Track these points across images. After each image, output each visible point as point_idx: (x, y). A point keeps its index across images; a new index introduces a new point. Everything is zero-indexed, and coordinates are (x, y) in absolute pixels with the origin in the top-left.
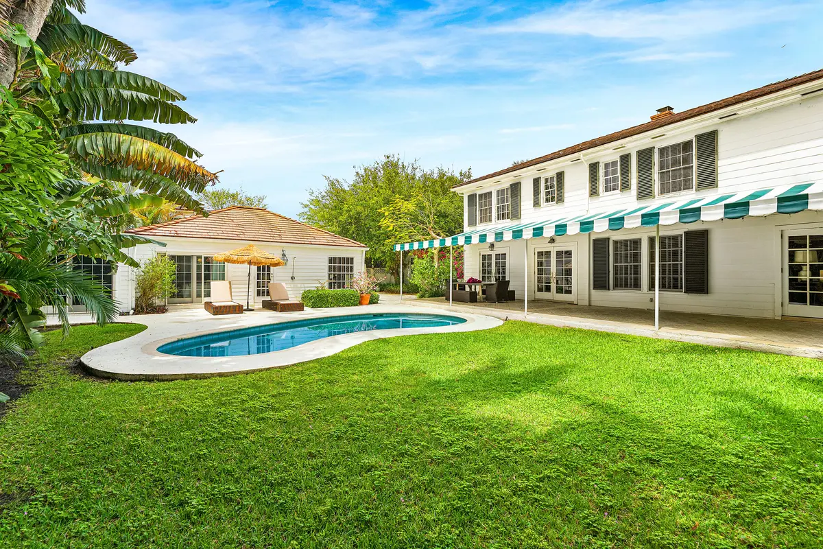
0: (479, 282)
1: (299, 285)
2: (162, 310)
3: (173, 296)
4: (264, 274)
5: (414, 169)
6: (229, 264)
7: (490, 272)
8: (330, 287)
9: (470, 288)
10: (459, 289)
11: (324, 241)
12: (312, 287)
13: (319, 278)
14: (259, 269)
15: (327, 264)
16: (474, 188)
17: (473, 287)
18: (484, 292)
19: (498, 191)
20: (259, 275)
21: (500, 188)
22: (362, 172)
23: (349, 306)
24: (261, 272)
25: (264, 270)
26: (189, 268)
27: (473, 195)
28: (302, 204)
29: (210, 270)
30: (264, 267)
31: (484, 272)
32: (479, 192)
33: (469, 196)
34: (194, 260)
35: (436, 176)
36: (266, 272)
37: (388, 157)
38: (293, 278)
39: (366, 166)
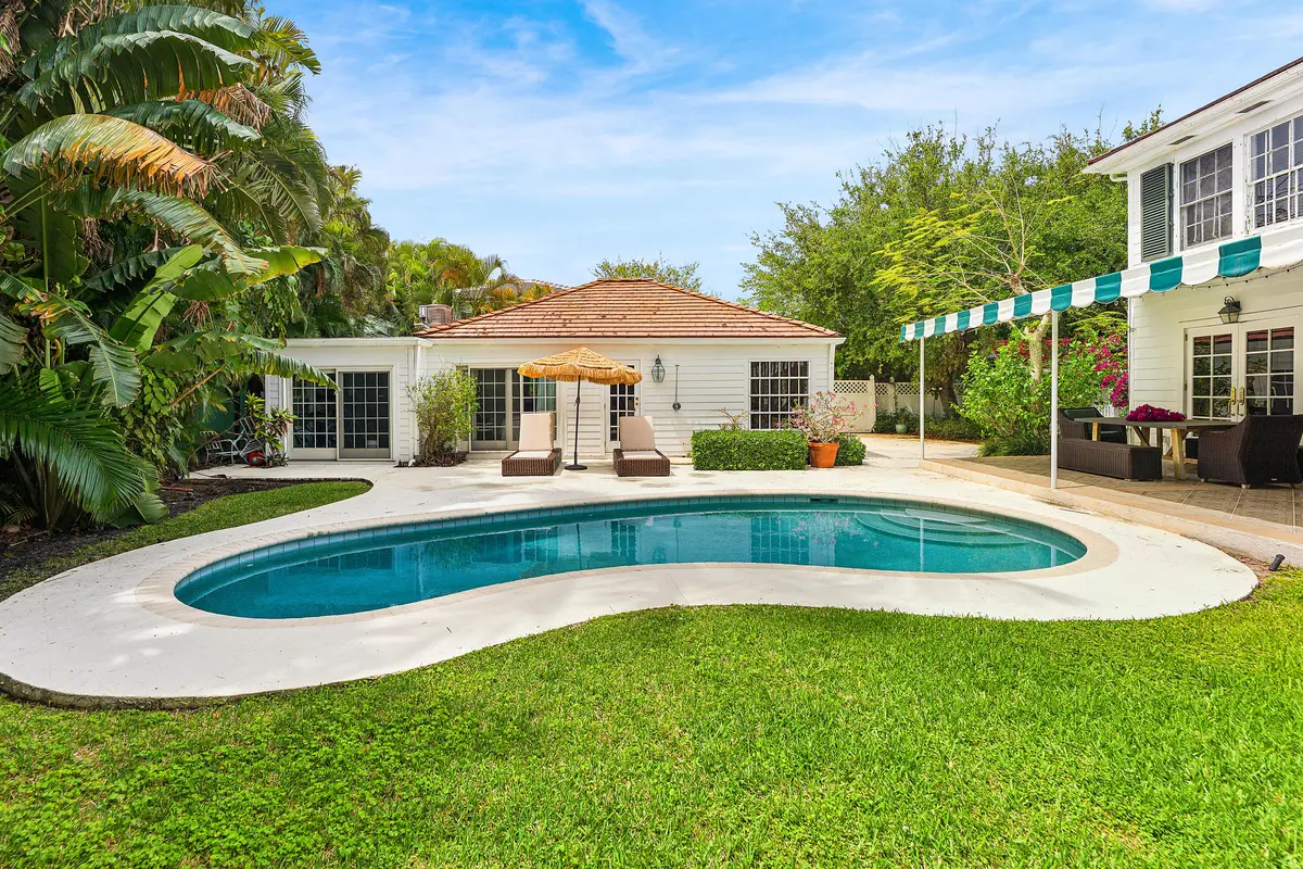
0: (1177, 417)
1: (689, 421)
2: (460, 459)
3: (479, 436)
4: (622, 399)
5: (984, 148)
6: (563, 382)
7: (1223, 387)
8: (754, 425)
9: (1144, 435)
10: (1102, 438)
11: (744, 330)
12: (713, 424)
13: (727, 406)
14: (613, 390)
15: (747, 378)
16: (1167, 148)
17: (1153, 431)
18: (1192, 449)
19: (1259, 139)
20: (613, 401)
21: (1266, 122)
22: (857, 181)
23: (780, 468)
24: (618, 396)
25: (622, 392)
26: (501, 390)
27: (1160, 170)
28: (746, 265)
29: (533, 393)
30: (622, 386)
31: (1200, 387)
32: (1181, 157)
33: (1146, 178)
34: (509, 376)
35: (1052, 157)
36: (627, 395)
37: (916, 136)
38: (677, 406)
39: (866, 166)
